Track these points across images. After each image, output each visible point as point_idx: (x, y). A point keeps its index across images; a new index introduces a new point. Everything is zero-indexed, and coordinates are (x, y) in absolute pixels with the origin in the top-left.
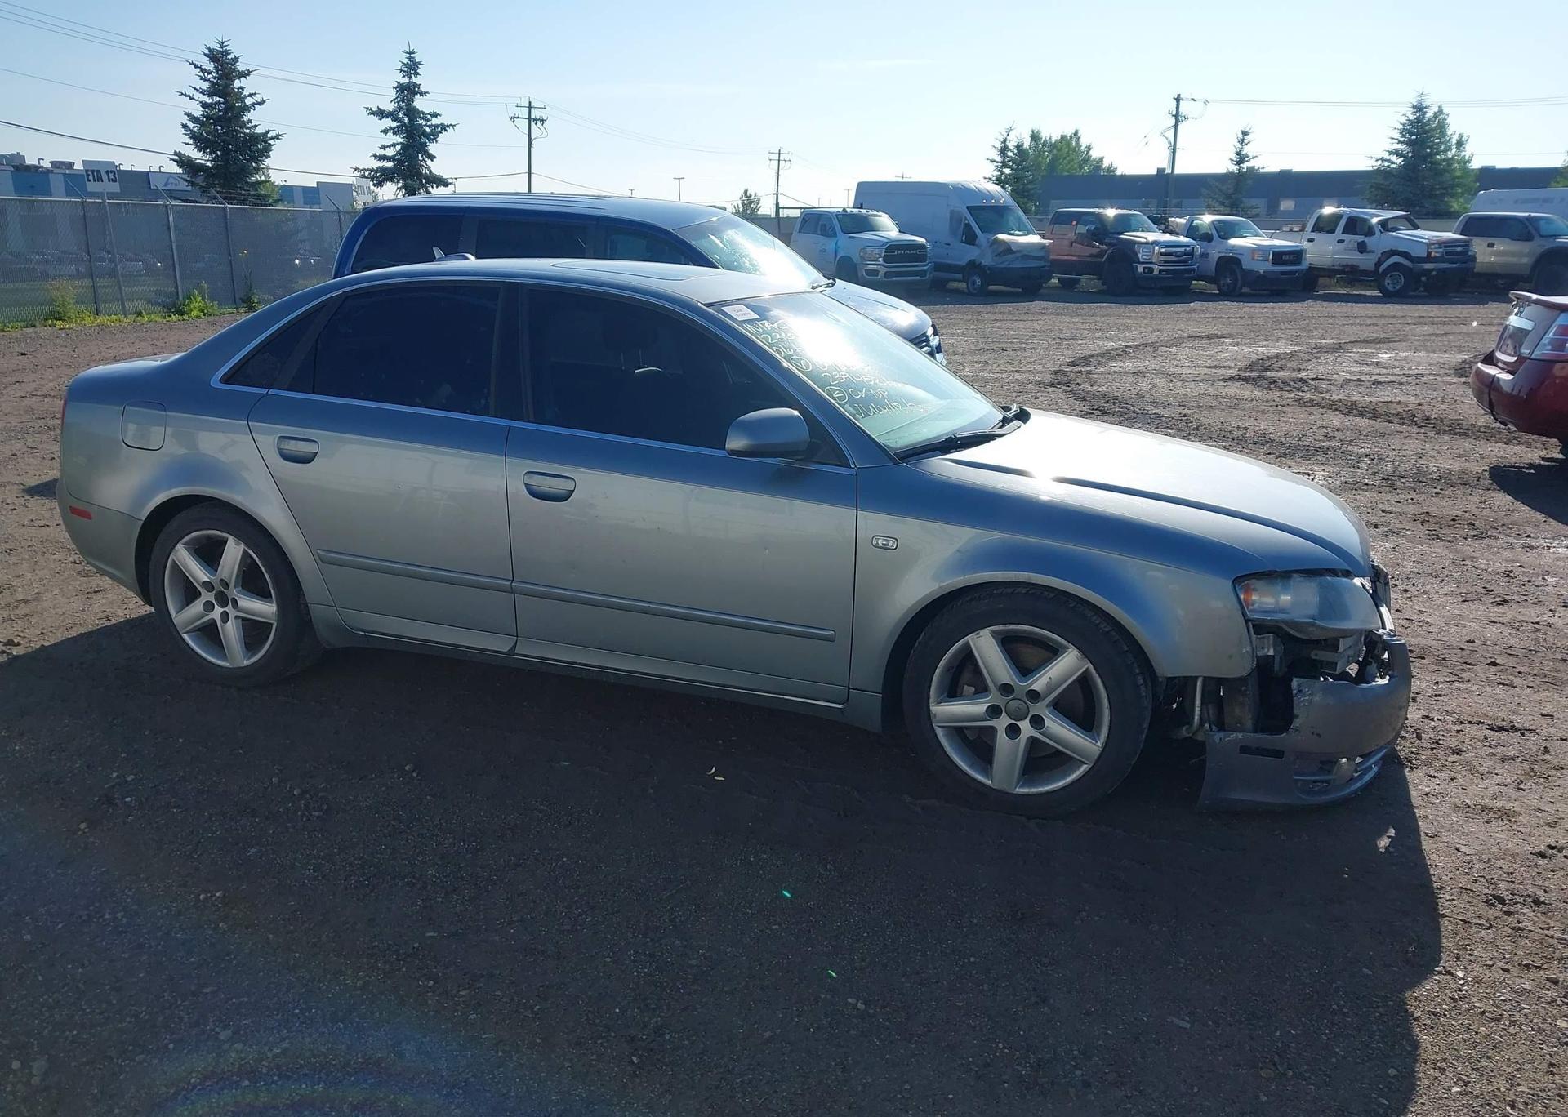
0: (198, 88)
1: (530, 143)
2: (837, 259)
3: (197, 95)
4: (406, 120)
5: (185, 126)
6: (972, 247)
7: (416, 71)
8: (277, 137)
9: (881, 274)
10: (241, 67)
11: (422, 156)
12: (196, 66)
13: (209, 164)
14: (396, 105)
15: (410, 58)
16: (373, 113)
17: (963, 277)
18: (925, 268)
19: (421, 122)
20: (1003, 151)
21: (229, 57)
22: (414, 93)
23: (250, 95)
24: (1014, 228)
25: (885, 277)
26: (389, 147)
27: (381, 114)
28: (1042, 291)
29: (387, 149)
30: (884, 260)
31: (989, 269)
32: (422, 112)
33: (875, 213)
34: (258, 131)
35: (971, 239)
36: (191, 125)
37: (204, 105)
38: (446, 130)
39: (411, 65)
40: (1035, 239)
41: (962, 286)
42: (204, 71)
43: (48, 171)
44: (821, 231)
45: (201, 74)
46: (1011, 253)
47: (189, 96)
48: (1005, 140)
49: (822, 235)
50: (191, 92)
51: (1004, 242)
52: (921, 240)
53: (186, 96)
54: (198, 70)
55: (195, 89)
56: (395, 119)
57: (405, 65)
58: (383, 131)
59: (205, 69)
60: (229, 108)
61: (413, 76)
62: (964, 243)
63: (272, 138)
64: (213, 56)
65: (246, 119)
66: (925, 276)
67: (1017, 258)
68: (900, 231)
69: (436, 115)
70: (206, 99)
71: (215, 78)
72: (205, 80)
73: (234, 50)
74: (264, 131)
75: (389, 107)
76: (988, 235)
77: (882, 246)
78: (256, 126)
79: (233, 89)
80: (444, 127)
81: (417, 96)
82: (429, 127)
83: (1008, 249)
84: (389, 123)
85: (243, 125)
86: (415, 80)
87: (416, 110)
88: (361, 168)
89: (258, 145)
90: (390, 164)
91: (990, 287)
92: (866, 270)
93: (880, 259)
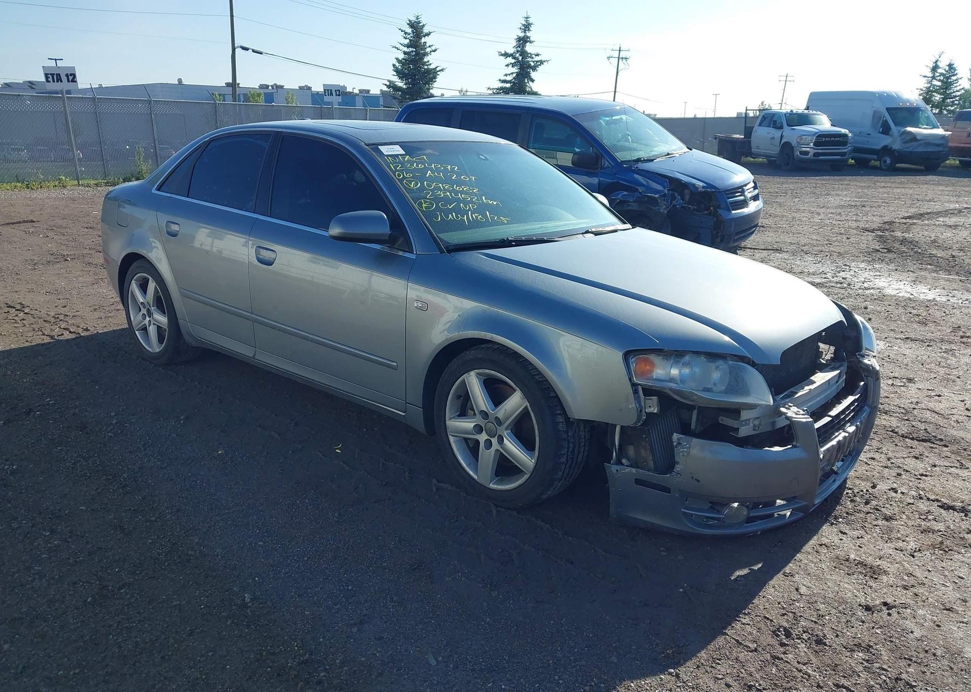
0: (402, 43)
1: (617, 73)
2: (782, 143)
3: (401, 47)
4: (520, 58)
5: (394, 65)
6: (887, 136)
7: (529, 29)
8: (442, 70)
9: (811, 154)
10: (426, 30)
11: (528, 80)
12: (402, 31)
13: (404, 87)
14: (515, 50)
15: (527, 21)
16: (502, 55)
17: (878, 158)
18: (846, 150)
19: (528, 60)
20: (935, 69)
21: (420, 25)
22: (526, 42)
23: (430, 47)
24: (924, 123)
25: (813, 156)
26: (509, 75)
27: (506, 55)
28: (940, 168)
29: (508, 76)
30: (814, 145)
31: (897, 152)
32: (530, 54)
33: (815, 112)
34: (432, 67)
35: (886, 130)
36: (397, 64)
37: (405, 53)
38: (543, 64)
39: (526, 25)
40: (940, 131)
41: (877, 163)
42: (406, 33)
43: (357, 95)
44: (773, 125)
45: (404, 35)
46: (915, 141)
47: (397, 48)
48: (936, 61)
49: (773, 128)
50: (398, 46)
51: (910, 133)
52: (843, 131)
53: (396, 48)
54: (403, 33)
55: (400, 44)
56: (514, 58)
57: (524, 25)
58: (506, 66)
59: (407, 32)
60: (417, 54)
61: (527, 31)
62: (881, 133)
63: (440, 71)
64: (412, 25)
65: (425, 60)
66: (845, 156)
67: (921, 145)
68: (832, 125)
69: (537, 55)
70: (406, 49)
71: (411, 37)
72: (406, 38)
73: (423, 21)
74: (435, 67)
75: (511, 51)
76: (899, 128)
77: (814, 135)
78: (430, 64)
79: (420, 43)
80: (542, 62)
81: (528, 44)
82: (533, 62)
83: (913, 138)
84: (510, 60)
85: (424, 63)
86: (528, 34)
87: (526, 52)
88: (492, 88)
89: (431, 75)
90: (508, 85)
91: (897, 165)
92: (800, 151)
93: (812, 144)
